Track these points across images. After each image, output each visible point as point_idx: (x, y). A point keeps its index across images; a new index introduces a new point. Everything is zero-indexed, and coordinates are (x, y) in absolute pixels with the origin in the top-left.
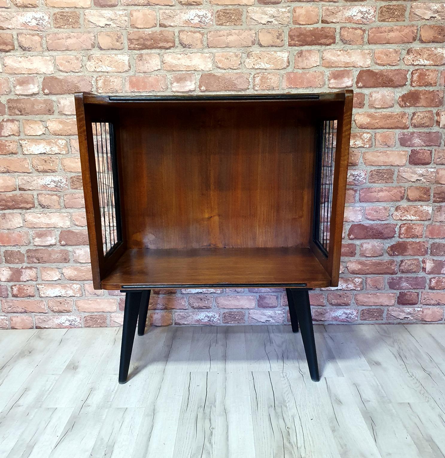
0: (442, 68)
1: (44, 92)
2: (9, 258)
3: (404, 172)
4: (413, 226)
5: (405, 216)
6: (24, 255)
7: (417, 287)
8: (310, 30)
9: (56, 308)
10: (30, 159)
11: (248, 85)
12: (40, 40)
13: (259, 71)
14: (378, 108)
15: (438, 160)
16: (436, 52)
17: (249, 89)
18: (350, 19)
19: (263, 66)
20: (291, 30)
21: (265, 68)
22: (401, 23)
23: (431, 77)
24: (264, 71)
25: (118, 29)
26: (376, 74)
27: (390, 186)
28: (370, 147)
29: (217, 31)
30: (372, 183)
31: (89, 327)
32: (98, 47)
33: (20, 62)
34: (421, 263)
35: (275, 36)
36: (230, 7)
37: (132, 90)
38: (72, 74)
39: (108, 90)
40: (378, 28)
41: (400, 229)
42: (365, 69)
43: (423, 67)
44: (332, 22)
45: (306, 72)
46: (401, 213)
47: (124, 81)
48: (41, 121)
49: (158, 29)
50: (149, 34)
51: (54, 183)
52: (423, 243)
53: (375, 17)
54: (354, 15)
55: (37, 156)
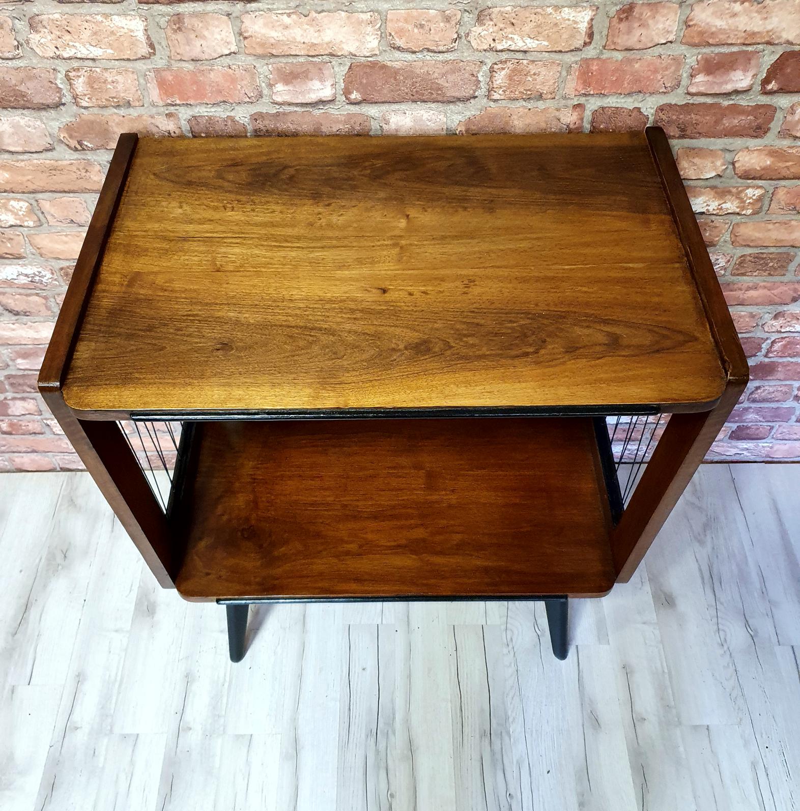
5: (790, 326)
7: (773, 419)
11: (474, 88)
13: (506, 56)
17: (475, 97)
19: (519, 43)
21: (525, 48)
24: (519, 55)
27: (777, 280)
28: (756, 213)
30: (738, 275)
34: (795, 389)
37: (169, 101)
39: (104, 100)
41: (772, 345)
42: (798, 48)
45: (633, 57)
47: (142, 81)
51: (26, 278)
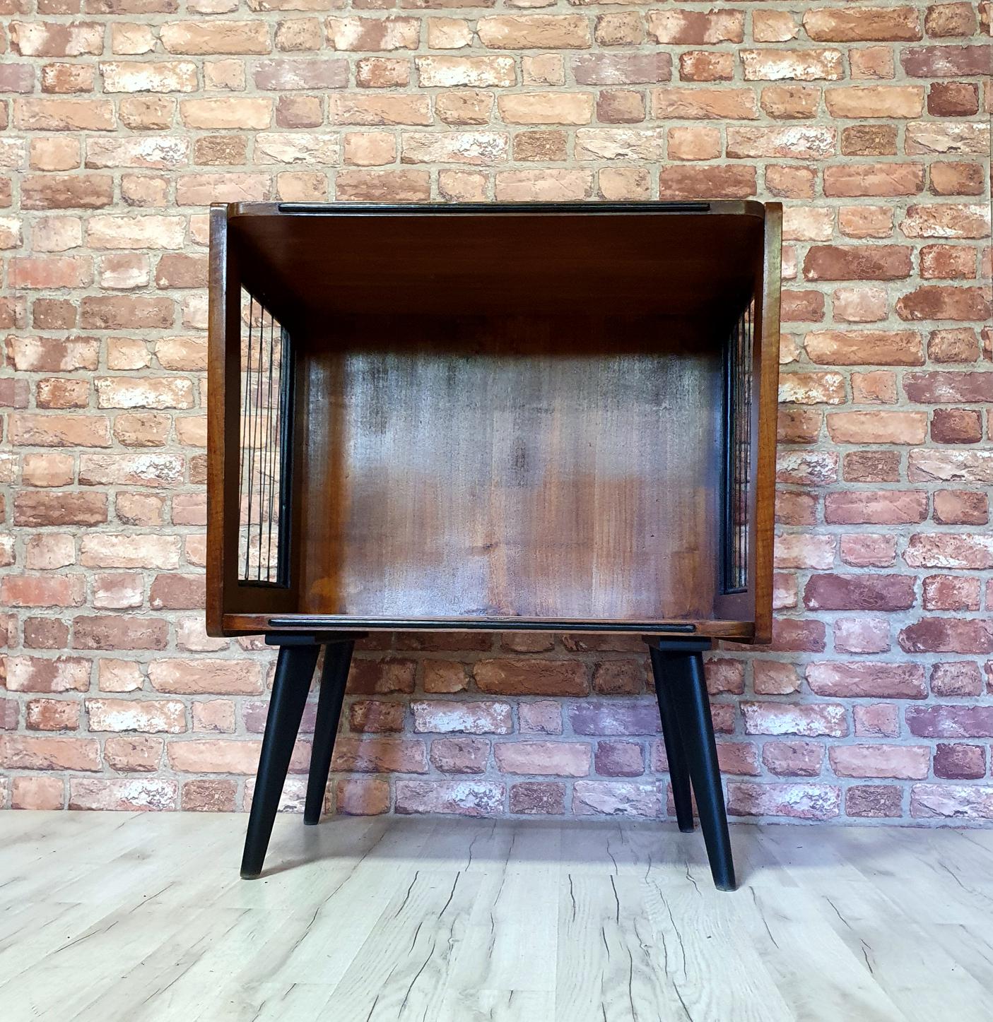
0: (984, 243)
1: (158, 284)
2: (33, 636)
3: (924, 458)
4: (956, 582)
5: (934, 557)
6: (67, 630)
7: (978, 733)
8: (704, 171)
9: (121, 761)
10: (112, 418)
12: (164, 187)
14: (855, 322)
16: (967, 212)
18: (784, 151)
20: (664, 170)
22: (889, 159)
23: (963, 260)
25: (319, 166)
26: (845, 253)
27: (894, 488)
28: (843, 402)
29: (515, 171)
30: (851, 480)
31: (193, 810)
33: (119, 227)
34: (983, 671)
35: (632, 181)
36: (543, 128)
40: (843, 167)
41: (925, 589)
42: (820, 244)
43: (942, 242)
44: (749, 156)
46: (925, 550)
48: (146, 341)
49: (398, 167)
50: (379, 176)
51: (154, 470)
52: (983, 624)
53: (834, 146)
54: (793, 144)
55: (126, 412)
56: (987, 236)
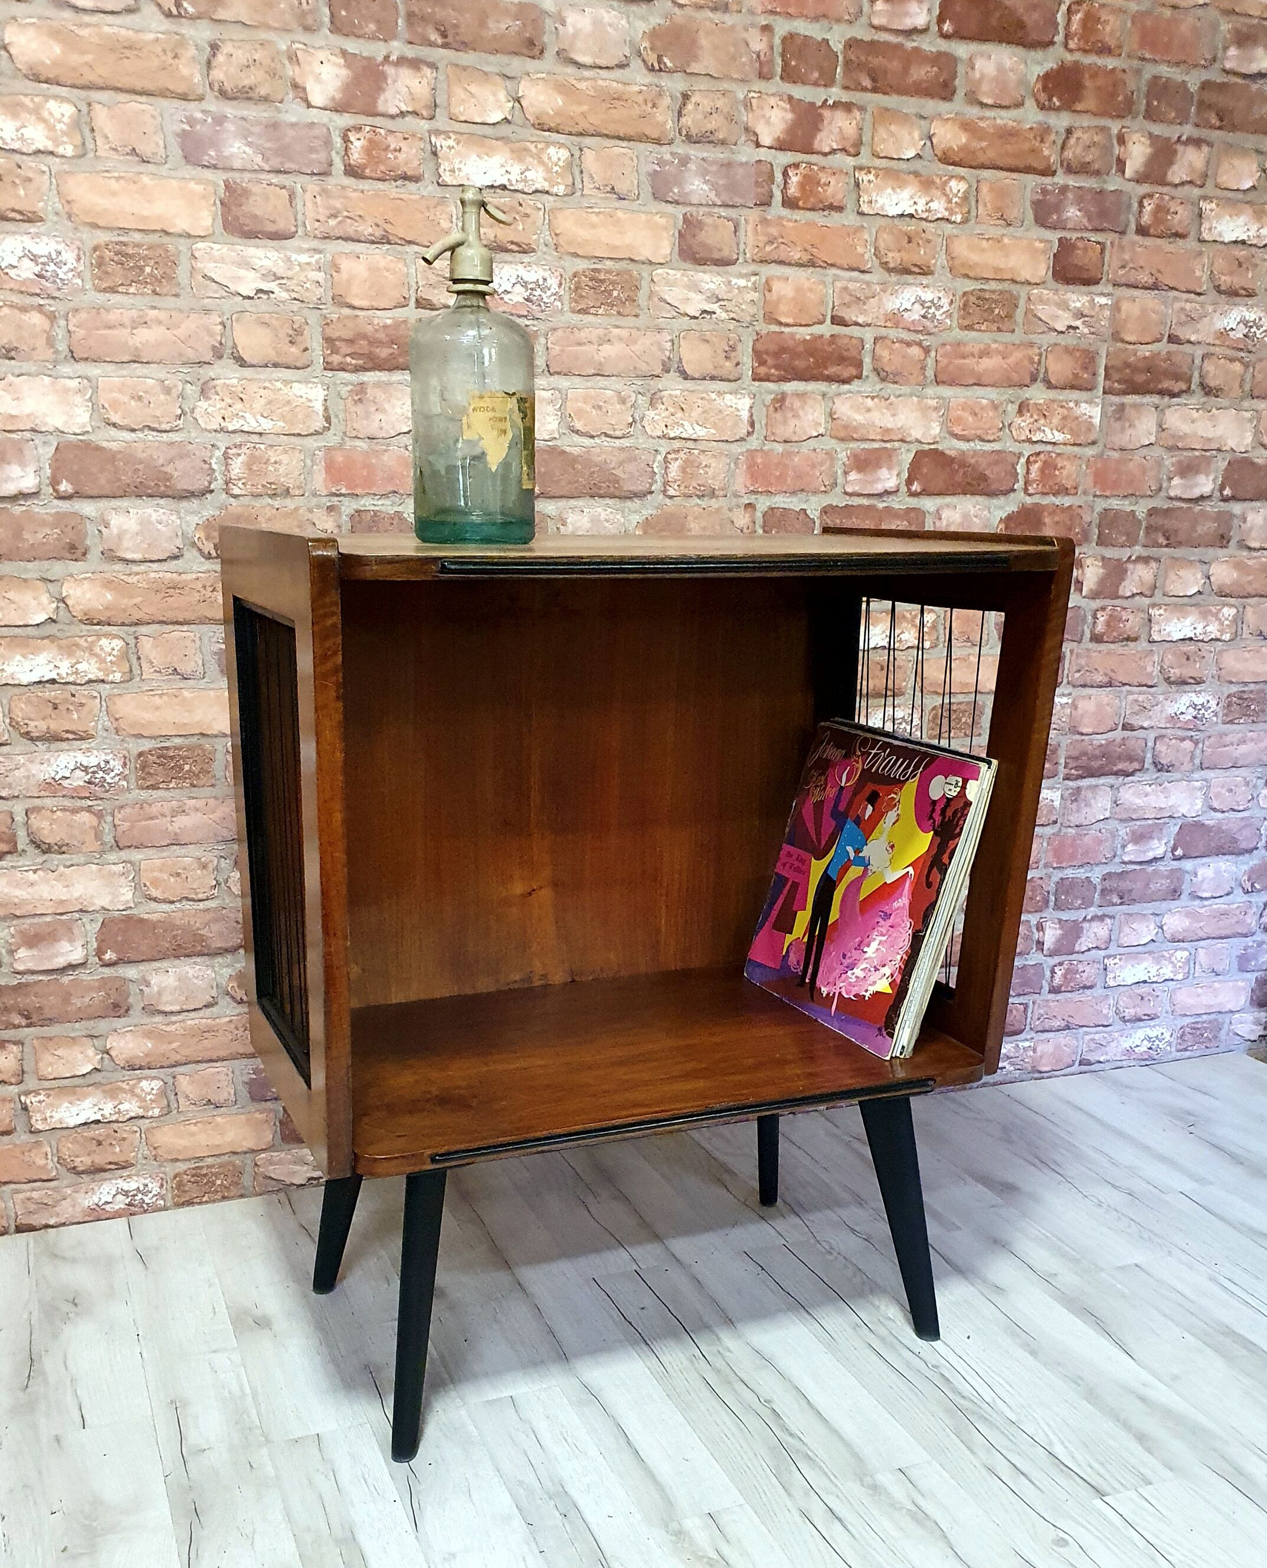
0: (1090, 452)
1: (55, 490)
7: (1024, 992)
8: (805, 341)
9: (83, 1161)
10: (5, 701)
11: (650, 481)
12: (47, 327)
13: (678, 445)
15: (1077, 675)
16: (1078, 412)
17: (651, 493)
18: (895, 319)
19: (689, 430)
20: (759, 337)
21: (695, 436)
22: (1007, 337)
23: (1067, 472)
24: (690, 444)
25: (296, 306)
26: (951, 460)
28: (934, 645)
29: (572, 328)
31: (189, 1203)
32: (234, 358)
34: (1035, 930)
35: (720, 352)
36: (609, 264)
37: (333, 490)
38: (151, 436)
39: (260, 487)
40: (958, 345)
42: (927, 447)
43: (1049, 448)
44: (857, 324)
45: (792, 449)
47: (309, 462)
48: (45, 580)
49: (411, 313)
50: (385, 327)
52: (1040, 882)
53: (951, 315)
54: (906, 310)
55: (26, 689)
56: (1094, 443)
